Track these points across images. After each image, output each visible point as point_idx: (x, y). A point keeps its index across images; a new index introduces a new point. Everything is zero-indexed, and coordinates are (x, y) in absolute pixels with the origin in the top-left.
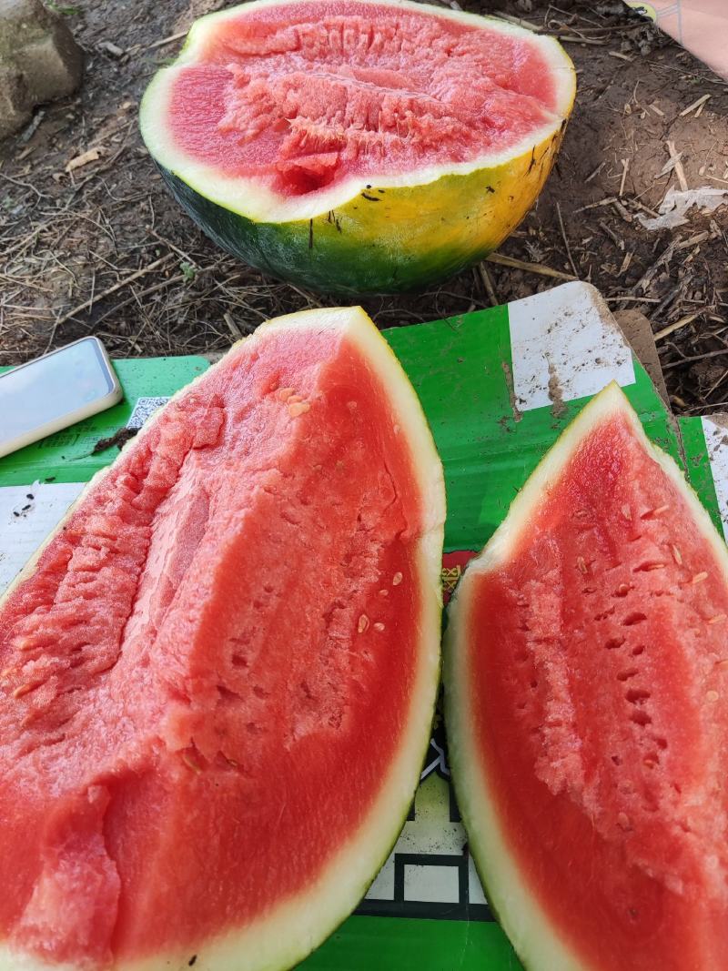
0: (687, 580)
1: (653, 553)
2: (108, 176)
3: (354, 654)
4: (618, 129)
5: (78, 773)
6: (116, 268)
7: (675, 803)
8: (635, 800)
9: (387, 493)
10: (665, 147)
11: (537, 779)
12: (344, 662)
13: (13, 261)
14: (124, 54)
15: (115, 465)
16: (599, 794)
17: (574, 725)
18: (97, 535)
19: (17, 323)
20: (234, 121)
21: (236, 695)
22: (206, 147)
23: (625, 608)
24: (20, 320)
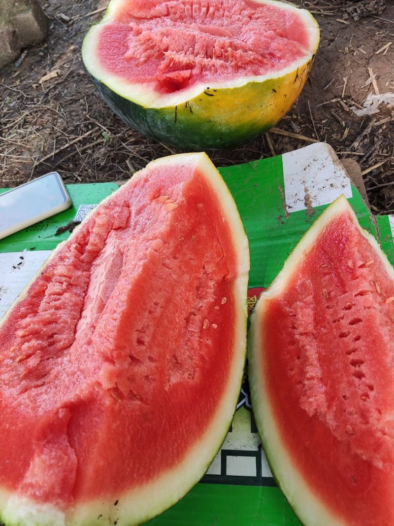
0: (383, 301)
1: (365, 286)
2: (62, 85)
3: (201, 340)
4: (341, 61)
5: (53, 402)
6: (67, 135)
7: (378, 420)
8: (356, 418)
9: (219, 254)
10: (367, 71)
11: (300, 408)
12: (196, 345)
13: (11, 131)
14: (71, 20)
15: (69, 239)
16: (335, 416)
17: (321, 379)
18: (61, 276)
19: (13, 165)
20: (134, 54)
21: (138, 360)
22: (119, 67)
23: (350, 315)
24: (15, 163)
